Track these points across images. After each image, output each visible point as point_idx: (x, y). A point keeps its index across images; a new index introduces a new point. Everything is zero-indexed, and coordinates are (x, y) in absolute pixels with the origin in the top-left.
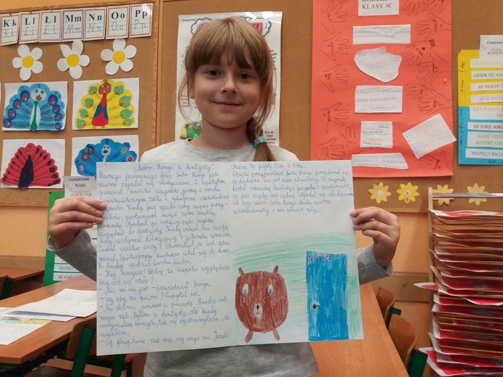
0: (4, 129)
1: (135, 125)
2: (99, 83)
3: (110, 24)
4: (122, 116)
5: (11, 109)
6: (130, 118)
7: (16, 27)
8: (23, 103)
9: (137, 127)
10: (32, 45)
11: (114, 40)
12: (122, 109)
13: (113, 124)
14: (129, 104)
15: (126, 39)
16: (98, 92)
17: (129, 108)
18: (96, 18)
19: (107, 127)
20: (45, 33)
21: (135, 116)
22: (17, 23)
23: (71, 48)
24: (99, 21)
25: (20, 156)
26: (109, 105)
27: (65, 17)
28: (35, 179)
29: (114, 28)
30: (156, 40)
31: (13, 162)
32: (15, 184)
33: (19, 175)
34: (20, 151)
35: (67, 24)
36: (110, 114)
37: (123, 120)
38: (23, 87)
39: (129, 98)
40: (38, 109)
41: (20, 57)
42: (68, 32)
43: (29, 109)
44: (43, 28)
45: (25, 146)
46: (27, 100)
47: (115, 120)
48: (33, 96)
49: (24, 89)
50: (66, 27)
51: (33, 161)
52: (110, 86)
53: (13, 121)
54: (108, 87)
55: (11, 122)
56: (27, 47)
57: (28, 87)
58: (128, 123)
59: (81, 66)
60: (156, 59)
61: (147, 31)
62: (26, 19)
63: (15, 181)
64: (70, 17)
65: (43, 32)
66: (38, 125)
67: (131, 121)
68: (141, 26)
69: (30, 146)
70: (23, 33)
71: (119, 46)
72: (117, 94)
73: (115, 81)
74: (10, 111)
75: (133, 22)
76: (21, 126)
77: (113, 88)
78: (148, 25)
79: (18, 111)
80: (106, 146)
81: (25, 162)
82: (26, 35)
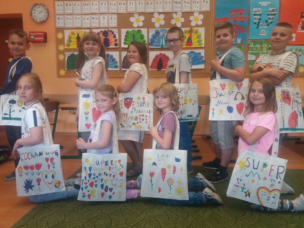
0: (150, 47)
1: (203, 46)
2: (188, 29)
3: (193, 6)
4: (198, 42)
5: (152, 39)
6: (201, 43)
7: (153, 5)
8: (157, 37)
9: (204, 46)
10: (160, 13)
11: (194, 12)
12: (198, 39)
13: (194, 45)
14: (201, 38)
15: (199, 12)
16: (188, 33)
17: (201, 39)
18: (187, 3)
19: (192, 46)
20: (166, 8)
21: (203, 42)
22: (153, 3)
23: (176, 14)
24: (188, 4)
25: (157, 58)
26: (193, 38)
27: (174, 2)
28: (163, 66)
29: (194, 7)
30: (211, 13)
31: (154, 60)
32: (156, 69)
33: (157, 65)
34: (157, 56)
35: (175, 5)
36: (193, 41)
37: (198, 44)
38: (157, 30)
39: (200, 35)
40: (163, 39)
41: (154, 17)
42: (175, 8)
43: (160, 39)
44: (165, 6)
45: (159, 54)
46: (159, 35)
47: (195, 44)
48: (161, 34)
49: (157, 31)
50: (174, 6)
51: (162, 60)
52: (193, 30)
53: (153, 44)
54: (192, 31)
55: (152, 44)
56: (158, 14)
57: (159, 30)
58: (200, 45)
59: (181, 22)
60: (211, 20)
61: (208, 9)
62: (157, 2)
63: (156, 67)
64: (176, 2)
65: (165, 8)
66: (164, 45)
67: (202, 44)
68: (206, 7)
69: (161, 54)
70: (156, 8)
71: (196, 15)
72: (195, 34)
73: (195, 28)
74: (152, 40)
75: (202, 5)
76: (157, 46)
77: (194, 31)
78: (208, 7)
79: (155, 40)
80: (192, 54)
81: (159, 60)
82: (157, 8)
